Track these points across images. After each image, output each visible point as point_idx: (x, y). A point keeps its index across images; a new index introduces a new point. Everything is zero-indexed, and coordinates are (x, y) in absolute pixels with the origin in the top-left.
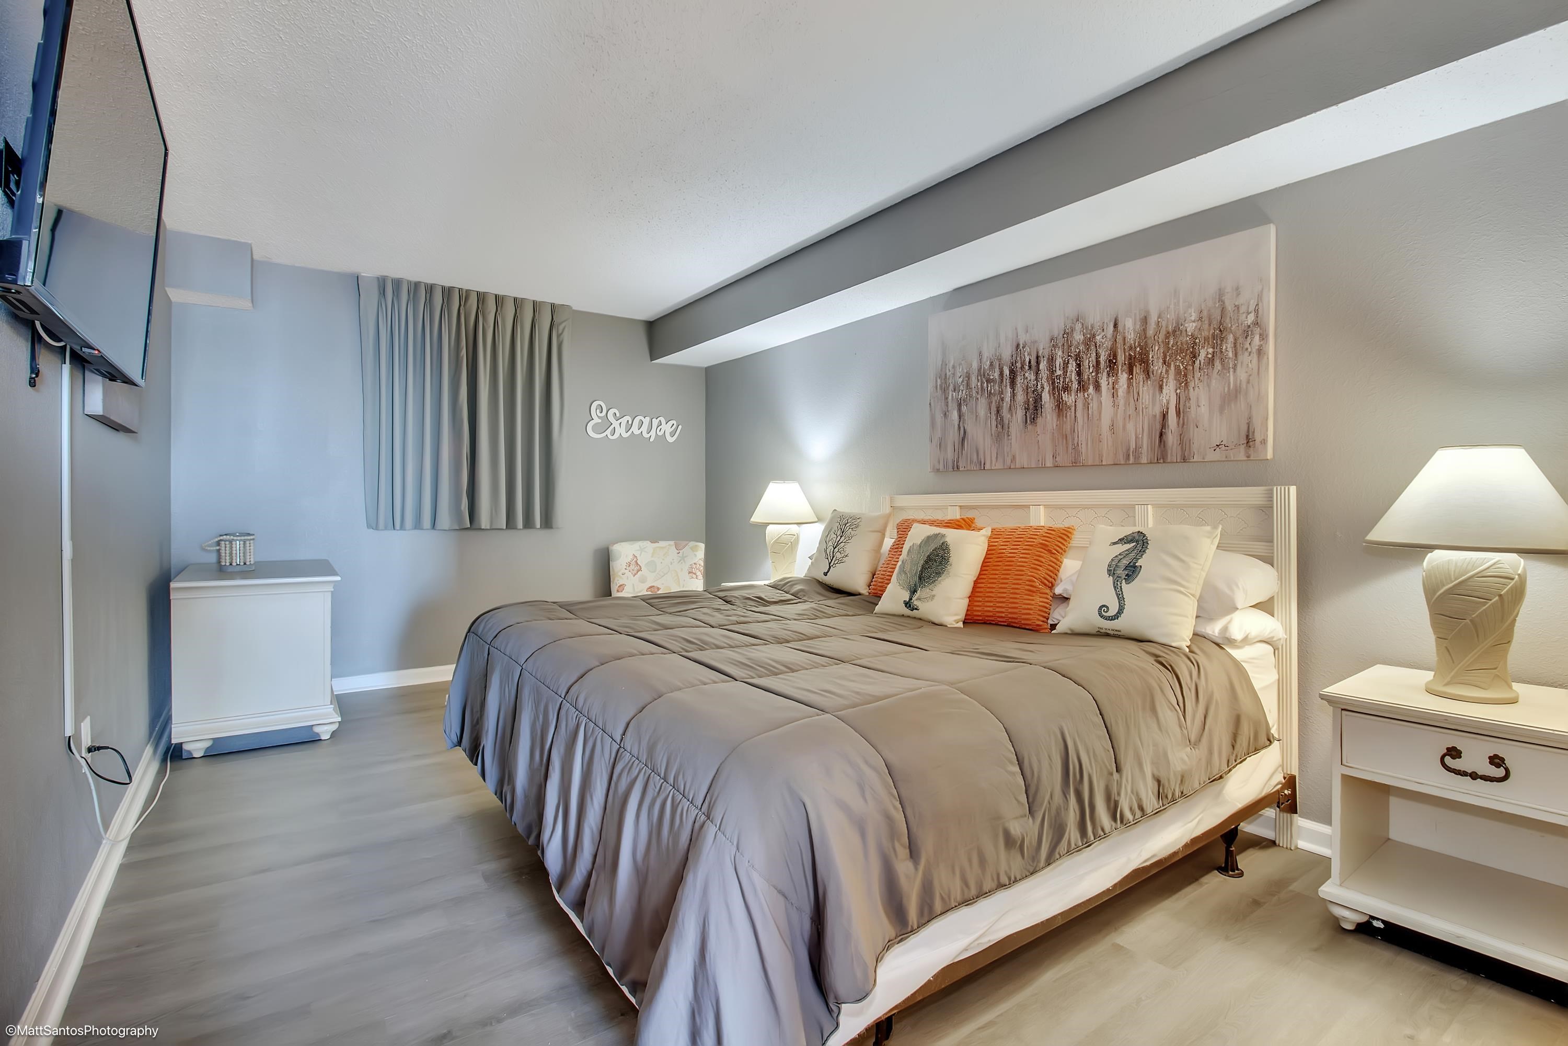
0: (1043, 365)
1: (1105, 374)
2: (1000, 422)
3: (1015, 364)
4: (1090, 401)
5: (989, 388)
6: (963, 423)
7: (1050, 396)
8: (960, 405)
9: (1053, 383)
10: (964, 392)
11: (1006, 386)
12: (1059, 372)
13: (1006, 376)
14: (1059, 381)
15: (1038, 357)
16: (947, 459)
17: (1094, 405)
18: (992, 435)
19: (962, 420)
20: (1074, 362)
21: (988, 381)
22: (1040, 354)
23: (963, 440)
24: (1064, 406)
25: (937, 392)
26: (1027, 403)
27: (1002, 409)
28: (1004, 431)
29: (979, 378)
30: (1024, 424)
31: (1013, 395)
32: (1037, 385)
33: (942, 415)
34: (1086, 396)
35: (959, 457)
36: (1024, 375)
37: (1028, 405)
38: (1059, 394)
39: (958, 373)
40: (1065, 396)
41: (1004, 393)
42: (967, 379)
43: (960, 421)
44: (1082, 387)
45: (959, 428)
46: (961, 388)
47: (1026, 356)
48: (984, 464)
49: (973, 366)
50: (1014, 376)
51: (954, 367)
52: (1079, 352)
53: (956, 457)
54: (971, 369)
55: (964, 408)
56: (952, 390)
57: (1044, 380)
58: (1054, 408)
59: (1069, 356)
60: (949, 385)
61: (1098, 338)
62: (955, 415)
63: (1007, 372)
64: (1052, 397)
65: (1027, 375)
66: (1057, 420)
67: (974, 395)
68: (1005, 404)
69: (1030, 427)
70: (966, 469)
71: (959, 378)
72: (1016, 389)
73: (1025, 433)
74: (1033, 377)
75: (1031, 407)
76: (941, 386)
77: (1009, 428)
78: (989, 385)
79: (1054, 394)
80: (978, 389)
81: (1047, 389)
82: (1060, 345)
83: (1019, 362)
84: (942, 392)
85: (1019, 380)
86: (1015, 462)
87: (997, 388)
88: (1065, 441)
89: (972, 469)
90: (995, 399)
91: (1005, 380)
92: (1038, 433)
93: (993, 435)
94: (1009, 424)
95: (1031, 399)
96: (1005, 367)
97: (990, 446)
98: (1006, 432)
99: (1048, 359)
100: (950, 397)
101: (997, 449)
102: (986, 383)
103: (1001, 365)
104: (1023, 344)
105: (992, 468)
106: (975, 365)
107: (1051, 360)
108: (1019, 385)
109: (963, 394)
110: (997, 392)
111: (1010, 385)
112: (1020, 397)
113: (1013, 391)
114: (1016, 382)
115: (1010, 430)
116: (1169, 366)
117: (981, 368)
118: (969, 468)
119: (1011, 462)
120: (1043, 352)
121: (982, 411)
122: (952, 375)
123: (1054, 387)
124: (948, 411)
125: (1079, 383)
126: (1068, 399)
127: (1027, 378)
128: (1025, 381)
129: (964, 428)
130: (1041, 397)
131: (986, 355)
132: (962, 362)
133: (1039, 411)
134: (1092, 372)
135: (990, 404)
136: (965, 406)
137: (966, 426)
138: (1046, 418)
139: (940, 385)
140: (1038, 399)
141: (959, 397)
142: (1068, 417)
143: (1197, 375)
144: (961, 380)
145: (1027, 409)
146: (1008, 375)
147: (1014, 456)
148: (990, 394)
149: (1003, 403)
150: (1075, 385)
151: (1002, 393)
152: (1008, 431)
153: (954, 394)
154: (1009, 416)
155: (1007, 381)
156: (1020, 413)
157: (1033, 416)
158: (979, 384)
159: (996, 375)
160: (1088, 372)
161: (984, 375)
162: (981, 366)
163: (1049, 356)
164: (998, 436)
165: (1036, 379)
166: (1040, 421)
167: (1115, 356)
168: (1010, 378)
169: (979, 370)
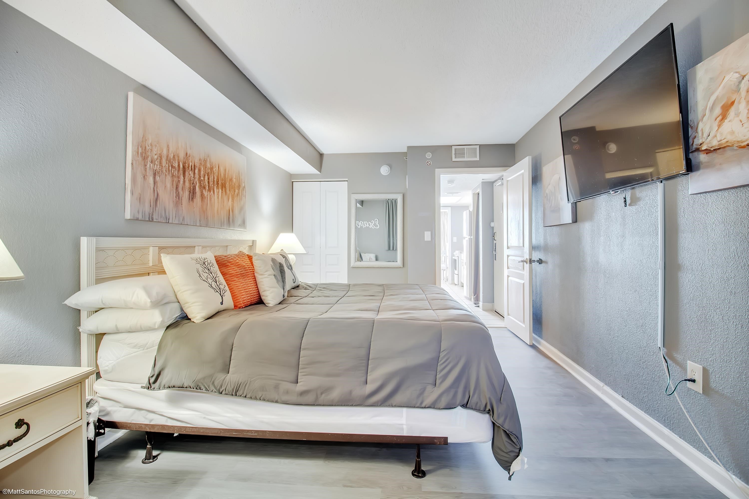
0: (197, 171)
1: (216, 187)
2: (178, 195)
3: (185, 164)
4: (212, 197)
5: (172, 172)
6: (157, 188)
7: (199, 189)
8: (155, 175)
9: (200, 183)
10: (158, 166)
11: (181, 174)
12: (202, 178)
13: (181, 168)
14: (202, 182)
15: (195, 166)
16: (145, 211)
17: (213, 199)
18: (173, 201)
19: (156, 185)
20: (207, 176)
21: (172, 167)
22: (196, 165)
23: (156, 200)
24: (204, 196)
25: (138, 157)
26: (190, 188)
27: (179, 187)
28: (179, 201)
29: (167, 162)
30: (189, 200)
31: (184, 182)
32: (194, 181)
33: (142, 177)
34: (210, 194)
35: (153, 212)
36: (189, 172)
37: (190, 190)
38: (202, 189)
39: (154, 151)
40: (204, 191)
41: (180, 177)
42: (160, 158)
43: (154, 186)
44: (209, 190)
45: (154, 190)
46: (156, 162)
47: (190, 162)
48: (169, 219)
49: (164, 152)
50: (184, 170)
51: (151, 145)
52: (209, 172)
53: (151, 211)
54: (162, 153)
55: (158, 178)
56: (150, 161)
57: (197, 180)
58: (200, 196)
59: (206, 172)
60: (148, 157)
61: (214, 169)
62: (151, 180)
63: (181, 166)
64: (200, 190)
65: (190, 172)
66: (201, 203)
67: (164, 172)
68: (180, 185)
69: (191, 202)
70: (157, 221)
71: (155, 155)
72: (186, 178)
73: (189, 205)
74: (193, 176)
75: (192, 192)
76: (142, 154)
77: (182, 200)
78: (173, 169)
79: (200, 189)
80: (166, 169)
81: (198, 184)
82: (203, 164)
83: (187, 164)
84: (142, 159)
85: (187, 173)
86: (184, 221)
87: (177, 174)
88: (204, 214)
89: (162, 221)
90: (176, 179)
91: (180, 170)
92: (194, 207)
93: (174, 202)
94: (182, 197)
95: (192, 187)
96: (180, 162)
97: (172, 209)
98: (180, 202)
99: (199, 169)
100: (148, 166)
101: (176, 211)
102: (171, 167)
103: (179, 160)
104: (189, 155)
105: (173, 223)
106: (165, 152)
107: (200, 170)
108: (187, 176)
109: (157, 167)
110: (177, 176)
111: (183, 175)
112: (187, 184)
113: (184, 178)
114: (185, 174)
115: (182, 201)
116: (230, 192)
117: (168, 156)
118: (160, 221)
119: (182, 220)
120: (196, 164)
121: (169, 185)
122: (150, 150)
123: (200, 185)
124: (146, 175)
125: (208, 187)
126: (205, 193)
127: (190, 175)
128: (189, 176)
129: (157, 192)
130: (196, 188)
131: (171, 149)
132: (157, 145)
133: (195, 195)
134: (212, 184)
135: (173, 181)
136: (158, 177)
137: (158, 191)
138: (197, 200)
139: (141, 153)
140: (194, 188)
141: (155, 169)
142: (205, 202)
143: (235, 198)
144: (156, 157)
145: (190, 192)
146: (182, 168)
147: (184, 217)
148: (173, 176)
149: (179, 184)
150: (207, 188)
151: (179, 178)
152: (181, 202)
153: (151, 165)
154: (182, 193)
155: (181, 172)
156: (187, 193)
157: (192, 197)
158: (167, 166)
159: (176, 165)
160: (211, 183)
161: (170, 162)
162: (168, 154)
163: (199, 168)
164: (176, 203)
165: (194, 177)
166: (195, 200)
167: (218, 181)
168: (183, 170)
169: (167, 156)
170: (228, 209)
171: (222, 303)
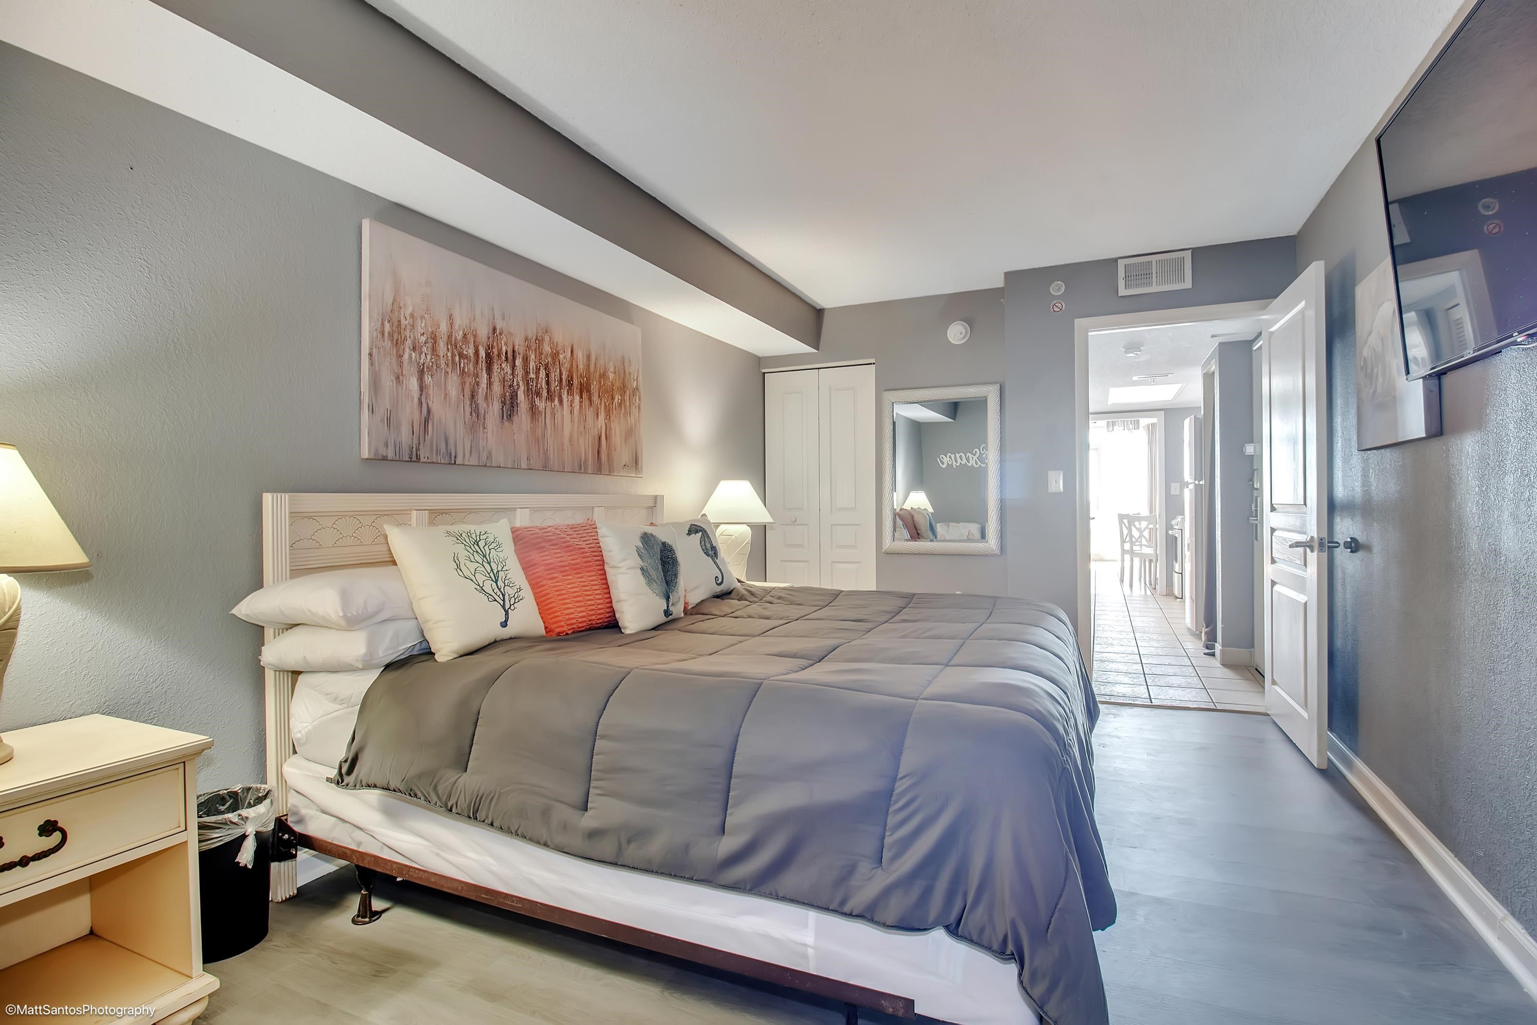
0: (519, 362)
1: (566, 391)
2: (475, 410)
3: (492, 349)
4: (556, 412)
5: (462, 365)
6: (426, 398)
7: (525, 396)
8: (421, 373)
9: (528, 384)
10: (429, 357)
11: (482, 370)
12: (532, 376)
13: (482, 358)
14: (532, 384)
15: (514, 351)
16: (401, 443)
17: (558, 416)
18: (465, 422)
19: (424, 393)
20: (544, 371)
21: (461, 355)
22: (516, 349)
23: (427, 421)
24: (537, 410)
25: (384, 341)
26: (504, 396)
27: (477, 394)
28: (479, 421)
29: (449, 347)
30: (501, 419)
31: (490, 384)
32: (513, 381)
33: (392, 378)
34: (553, 406)
35: (419, 444)
36: (501, 365)
37: (505, 399)
38: (532, 396)
39: (419, 327)
40: (537, 400)
41: (480, 376)
42: (432, 341)
43: (421, 395)
44: (550, 398)
45: (420, 403)
46: (424, 349)
47: (503, 345)
48: (455, 457)
49: (441, 328)
50: (490, 361)
51: (412, 316)
52: (548, 363)
53: (415, 442)
54: (438, 330)
55: (428, 379)
56: (410, 348)
57: (520, 378)
58: (528, 410)
59: (540, 363)
60: (405, 339)
61: (561, 357)
62: (414, 383)
63: (482, 353)
64: (527, 399)
65: (504, 365)
66: (531, 423)
67: (443, 366)
68: (480, 390)
69: (506, 423)
70: (429, 461)
71: (421, 335)
72: (493, 377)
73: (502, 429)
74: (510, 372)
75: (508, 402)
76: (391, 335)
77: (484, 419)
78: (462, 361)
79: (528, 396)
80: (448, 360)
81: (522, 388)
82: (533, 348)
83: (496, 348)
84: (393, 344)
85: (496, 367)
86: (492, 460)
87: (472, 369)
88: (537, 443)
89: (439, 462)
90: (469, 380)
91: (480, 362)
92: (514, 432)
93: (467, 423)
94: (484, 414)
95: (507, 394)
96: (480, 347)
97: (462, 437)
98: (482, 423)
99: (523, 357)
100: (406, 356)
101: (471, 442)
102: (457, 356)
103: (476, 343)
104: (500, 331)
105: (465, 463)
106: (444, 328)
107: (526, 360)
108: (495, 374)
109: (426, 358)
110: (472, 373)
111: (486, 370)
112: (497, 388)
113: (490, 377)
114: (492, 369)
115: (486, 421)
116: (601, 400)
117: (452, 335)
118: (434, 460)
119: (487, 459)
120: (518, 348)
121: (453, 391)
122: (409, 327)
123: (528, 390)
124: (402, 375)
125: (548, 392)
126: (541, 404)
127: (503, 369)
128: (502, 371)
129: (428, 405)
130: (517, 394)
131: (458, 322)
132: (426, 316)
133: (515, 408)
134: (557, 386)
135: (463, 384)
136: (430, 377)
137: (430, 403)
138: (521, 418)
139: (389, 333)
140: (514, 396)
141: (422, 361)
142: (540, 422)
143: (614, 412)
144: (423, 339)
145: (504, 403)
146: (484, 358)
147: (490, 452)
148: (463, 372)
149: (478, 389)
150: (545, 393)
151: (477, 376)
152: (484, 423)
153: (414, 354)
154: (485, 405)
155: (483, 364)
156: (496, 406)
157: (509, 413)
158: (449, 354)
159: (471, 352)
160: (554, 384)
161: (456, 347)
162: (452, 332)
163: (524, 354)
164: (473, 426)
165: (513, 374)
166: (515, 418)
167: (572, 379)
168: (487, 362)
169: (450, 337)
170: (596, 434)
171: (504, 624)
